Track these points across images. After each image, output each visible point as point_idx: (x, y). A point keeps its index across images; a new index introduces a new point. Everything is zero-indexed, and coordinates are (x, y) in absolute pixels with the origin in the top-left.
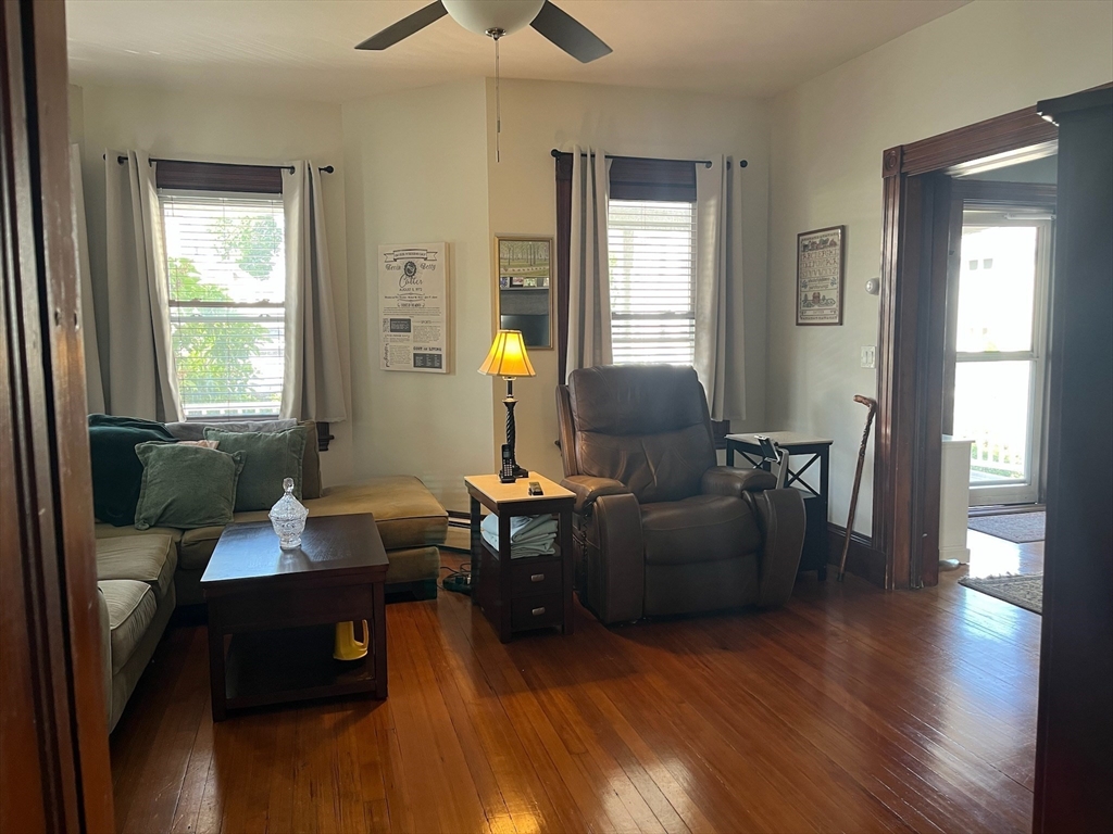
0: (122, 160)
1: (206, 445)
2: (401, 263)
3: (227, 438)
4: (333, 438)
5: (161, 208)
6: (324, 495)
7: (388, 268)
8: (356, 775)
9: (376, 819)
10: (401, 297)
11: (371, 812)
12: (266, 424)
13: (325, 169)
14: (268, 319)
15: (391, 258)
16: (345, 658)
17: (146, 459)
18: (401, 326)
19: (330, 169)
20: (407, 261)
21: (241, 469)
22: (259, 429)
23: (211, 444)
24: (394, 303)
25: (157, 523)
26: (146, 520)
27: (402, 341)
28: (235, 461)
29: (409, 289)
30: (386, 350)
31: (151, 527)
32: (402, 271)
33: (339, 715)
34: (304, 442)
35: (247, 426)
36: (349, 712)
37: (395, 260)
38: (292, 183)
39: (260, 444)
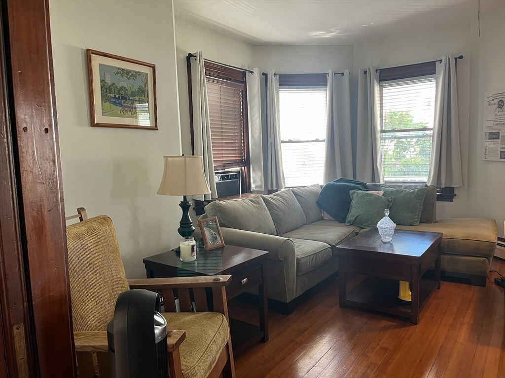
0: (365, 72)
1: (379, 193)
2: (496, 101)
3: (388, 190)
4: (455, 195)
5: (381, 91)
6: (436, 222)
7: (489, 105)
8: (375, 350)
9: (369, 371)
10: (495, 120)
11: (369, 367)
12: (410, 186)
13: (458, 58)
14: (427, 136)
15: (491, 99)
16: (402, 298)
17: (353, 197)
18: (495, 136)
19: (461, 57)
20: (499, 99)
21: (391, 205)
22: (406, 188)
23: (381, 193)
24: (491, 123)
25: (352, 224)
26: (349, 222)
27: (494, 144)
28: (388, 201)
29: (500, 115)
30: (486, 150)
31: (350, 225)
32: (497, 105)
33: (389, 323)
34: (425, 195)
35: (401, 186)
36: (395, 324)
37: (493, 100)
38: (441, 69)
39: (402, 194)
